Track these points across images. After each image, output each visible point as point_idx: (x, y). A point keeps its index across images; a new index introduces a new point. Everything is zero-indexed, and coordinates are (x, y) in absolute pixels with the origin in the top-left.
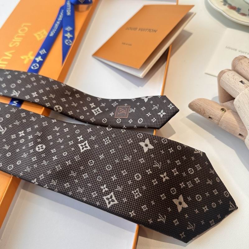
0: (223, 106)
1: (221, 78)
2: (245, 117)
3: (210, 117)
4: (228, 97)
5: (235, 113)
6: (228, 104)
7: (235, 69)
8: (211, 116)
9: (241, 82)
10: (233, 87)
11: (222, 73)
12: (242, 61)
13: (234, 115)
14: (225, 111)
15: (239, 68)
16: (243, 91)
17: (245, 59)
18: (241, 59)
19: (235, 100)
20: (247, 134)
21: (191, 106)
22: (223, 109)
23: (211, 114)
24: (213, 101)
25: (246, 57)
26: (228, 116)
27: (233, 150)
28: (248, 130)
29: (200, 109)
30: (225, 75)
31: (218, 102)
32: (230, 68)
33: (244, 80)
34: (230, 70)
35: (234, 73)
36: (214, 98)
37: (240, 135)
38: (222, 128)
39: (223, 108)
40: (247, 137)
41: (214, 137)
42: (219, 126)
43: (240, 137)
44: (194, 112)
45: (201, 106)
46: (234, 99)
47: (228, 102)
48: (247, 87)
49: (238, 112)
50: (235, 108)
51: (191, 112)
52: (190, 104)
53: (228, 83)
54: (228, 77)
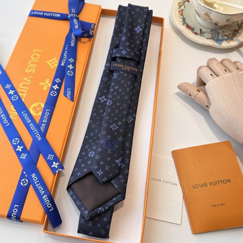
0: (198, 88)
1: (200, 71)
2: (211, 96)
3: (190, 95)
4: (202, 83)
5: (206, 93)
6: (202, 87)
7: (208, 66)
8: (191, 94)
9: (211, 75)
10: (206, 77)
11: (200, 68)
12: (213, 62)
13: (205, 94)
14: (199, 92)
15: (211, 66)
16: (212, 80)
17: (215, 61)
18: (213, 60)
19: (206, 85)
21: (179, 87)
22: (198, 90)
23: (190, 93)
24: (192, 85)
25: (216, 59)
26: (201, 95)
27: (203, 116)
28: (211, 104)
29: (185, 89)
30: (202, 69)
31: (196, 86)
33: (213, 74)
34: (205, 66)
35: (207, 68)
36: (194, 83)
37: (207, 106)
38: (197, 102)
39: (198, 89)
40: (211, 107)
41: (191, 107)
42: (195, 100)
43: (206, 107)
44: (180, 91)
45: (185, 87)
46: (206, 84)
48: (214, 78)
50: (205, 90)
51: (178, 90)
52: (179, 85)
53: (203, 75)
54: (204, 71)
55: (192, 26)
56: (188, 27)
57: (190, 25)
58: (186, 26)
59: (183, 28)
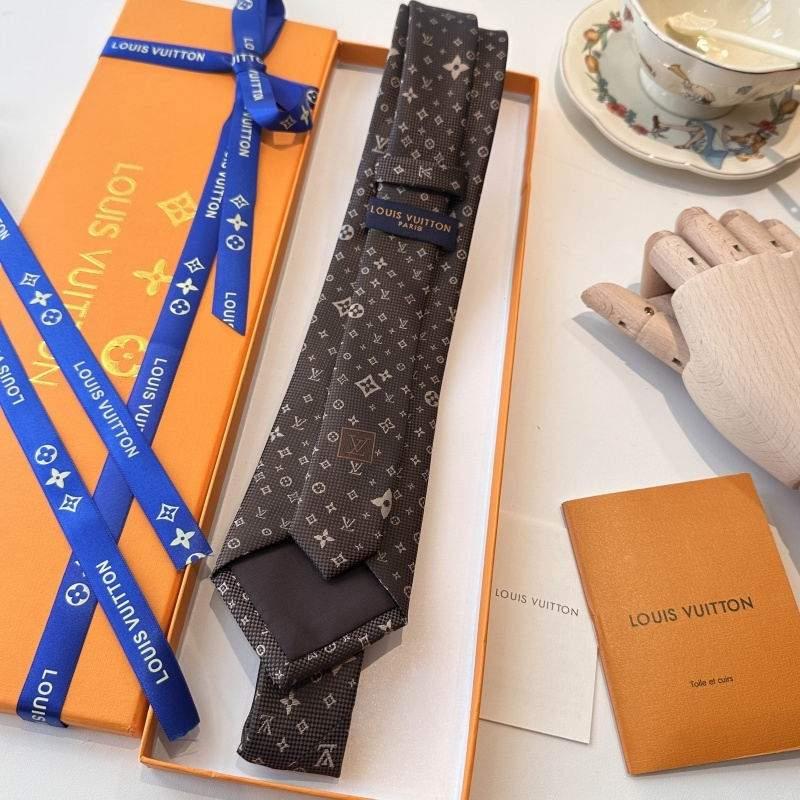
0: (648, 303)
1: (654, 248)
2: (689, 327)
3: (621, 323)
4: (660, 288)
5: (673, 320)
6: (660, 300)
7: (681, 233)
8: (624, 321)
9: (691, 260)
10: (674, 268)
11: (655, 238)
12: (698, 219)
14: (653, 314)
15: (690, 232)
16: (693, 278)
17: (705, 217)
18: (697, 214)
19: (675, 293)
20: (688, 359)
21: (587, 298)
22: (648, 310)
23: (624, 317)
24: (629, 291)
25: (705, 212)
26: (658, 323)
27: (662, 395)
28: (691, 352)
29: (605, 304)
30: (662, 243)
31: (639, 294)
32: (673, 230)
33: (697, 258)
34: (672, 234)
35: (679, 240)
36: (633, 285)
37: (675, 360)
38: (643, 346)
39: (649, 306)
40: (689, 365)
42: (638, 341)
43: (674, 366)
44: (590, 310)
45: (607, 298)
46: (674, 291)
47: (659, 298)
48: (700, 272)
49: (678, 317)
50: (672, 309)
51: (584, 309)
52: (586, 291)
53: (667, 261)
54: (666, 247)
55: (629, 106)
56: (615, 107)
57: (620, 101)
58: (608, 105)
59: (599, 112)
